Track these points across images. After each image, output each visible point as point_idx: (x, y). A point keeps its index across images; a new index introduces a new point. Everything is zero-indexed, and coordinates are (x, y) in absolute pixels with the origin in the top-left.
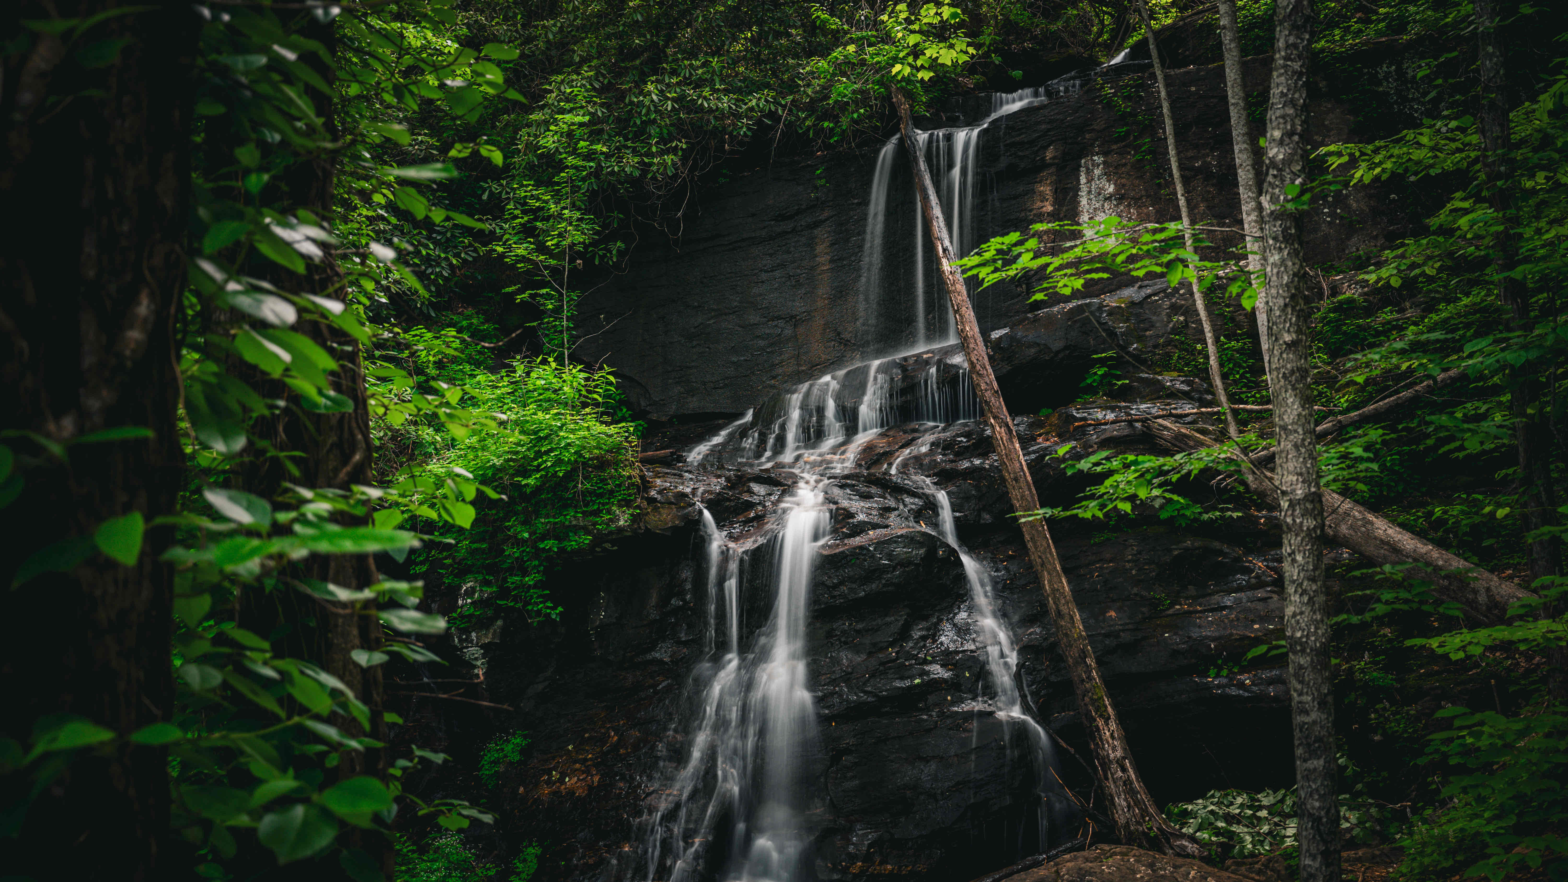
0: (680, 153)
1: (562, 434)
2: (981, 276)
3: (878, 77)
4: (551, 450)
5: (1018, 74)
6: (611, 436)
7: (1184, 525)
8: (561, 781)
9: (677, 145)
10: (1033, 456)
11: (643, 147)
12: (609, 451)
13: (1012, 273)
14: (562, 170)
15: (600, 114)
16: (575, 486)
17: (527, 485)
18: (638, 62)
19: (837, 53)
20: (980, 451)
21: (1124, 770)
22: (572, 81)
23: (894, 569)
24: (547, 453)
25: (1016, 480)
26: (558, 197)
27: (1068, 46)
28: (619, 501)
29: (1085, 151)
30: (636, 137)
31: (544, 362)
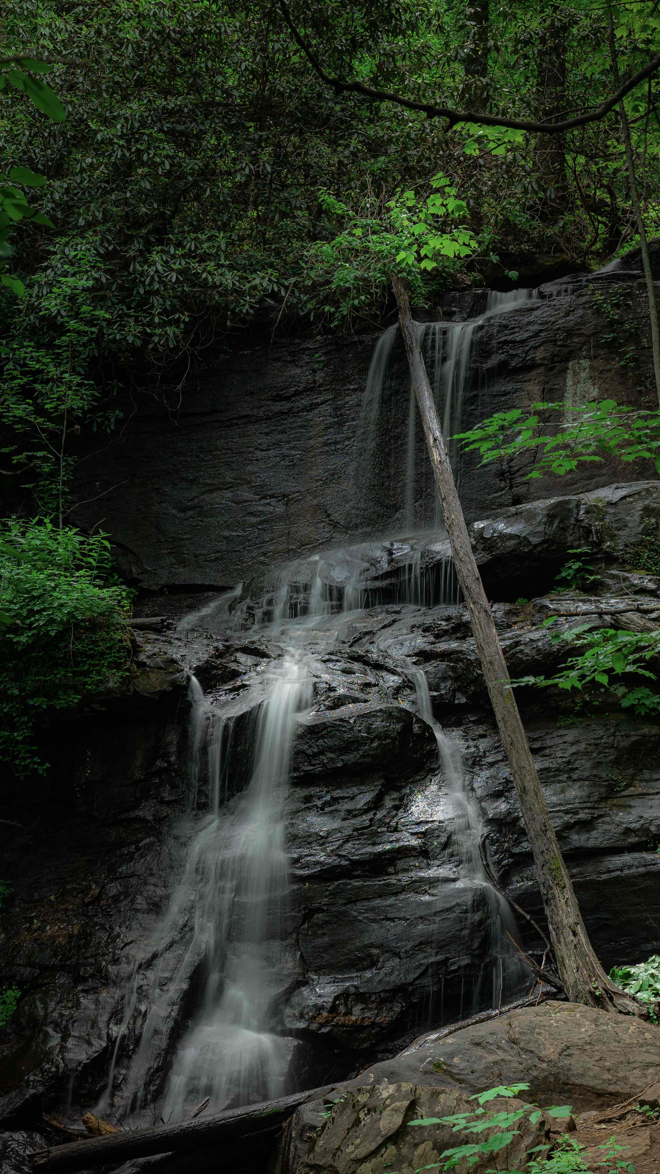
0: (182, 326)
1: (55, 594)
2: (482, 450)
3: (379, 265)
4: (44, 610)
5: (513, 274)
6: (103, 599)
7: (643, 713)
8: (42, 929)
9: (179, 318)
10: (508, 643)
11: (145, 317)
12: (102, 614)
13: (510, 451)
14: (64, 334)
15: (104, 280)
16: (66, 647)
17: (18, 642)
18: (144, 231)
19: (342, 239)
20: (459, 635)
21: (575, 934)
22: (77, 244)
23: (372, 741)
24: (39, 612)
25: (491, 663)
26: (57, 360)
27: (562, 251)
28: (109, 663)
29: (571, 355)
30: (139, 306)
31: (40, 523)
